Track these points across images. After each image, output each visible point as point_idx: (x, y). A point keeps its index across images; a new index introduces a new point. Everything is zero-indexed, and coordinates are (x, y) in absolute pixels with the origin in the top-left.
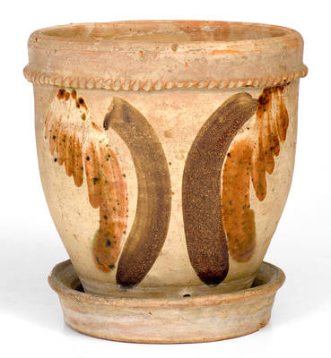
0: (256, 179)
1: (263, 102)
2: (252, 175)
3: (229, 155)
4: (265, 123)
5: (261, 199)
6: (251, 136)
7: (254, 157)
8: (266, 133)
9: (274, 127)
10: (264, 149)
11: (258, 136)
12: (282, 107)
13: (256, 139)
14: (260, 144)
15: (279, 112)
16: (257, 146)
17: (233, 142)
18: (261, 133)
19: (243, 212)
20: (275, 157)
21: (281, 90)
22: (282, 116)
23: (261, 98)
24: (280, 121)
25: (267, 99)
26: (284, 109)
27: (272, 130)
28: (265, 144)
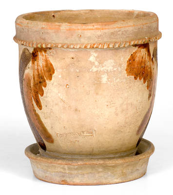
0: (34, 96)
1: (34, 55)
2: (32, 93)
3: (24, 80)
4: (36, 67)
5: (41, 109)
6: (30, 72)
7: (32, 85)
8: (36, 73)
9: (41, 71)
10: (36, 82)
11: (32, 73)
12: (46, 61)
13: (32, 75)
14: (34, 79)
15: (44, 63)
16: (32, 79)
17: (25, 74)
18: (34, 72)
19: (34, 113)
20: (43, 88)
21: (45, 51)
22: (47, 66)
23: (33, 53)
24: (45, 69)
25: (36, 54)
26: (49, 63)
27: (40, 72)
28: (36, 79)
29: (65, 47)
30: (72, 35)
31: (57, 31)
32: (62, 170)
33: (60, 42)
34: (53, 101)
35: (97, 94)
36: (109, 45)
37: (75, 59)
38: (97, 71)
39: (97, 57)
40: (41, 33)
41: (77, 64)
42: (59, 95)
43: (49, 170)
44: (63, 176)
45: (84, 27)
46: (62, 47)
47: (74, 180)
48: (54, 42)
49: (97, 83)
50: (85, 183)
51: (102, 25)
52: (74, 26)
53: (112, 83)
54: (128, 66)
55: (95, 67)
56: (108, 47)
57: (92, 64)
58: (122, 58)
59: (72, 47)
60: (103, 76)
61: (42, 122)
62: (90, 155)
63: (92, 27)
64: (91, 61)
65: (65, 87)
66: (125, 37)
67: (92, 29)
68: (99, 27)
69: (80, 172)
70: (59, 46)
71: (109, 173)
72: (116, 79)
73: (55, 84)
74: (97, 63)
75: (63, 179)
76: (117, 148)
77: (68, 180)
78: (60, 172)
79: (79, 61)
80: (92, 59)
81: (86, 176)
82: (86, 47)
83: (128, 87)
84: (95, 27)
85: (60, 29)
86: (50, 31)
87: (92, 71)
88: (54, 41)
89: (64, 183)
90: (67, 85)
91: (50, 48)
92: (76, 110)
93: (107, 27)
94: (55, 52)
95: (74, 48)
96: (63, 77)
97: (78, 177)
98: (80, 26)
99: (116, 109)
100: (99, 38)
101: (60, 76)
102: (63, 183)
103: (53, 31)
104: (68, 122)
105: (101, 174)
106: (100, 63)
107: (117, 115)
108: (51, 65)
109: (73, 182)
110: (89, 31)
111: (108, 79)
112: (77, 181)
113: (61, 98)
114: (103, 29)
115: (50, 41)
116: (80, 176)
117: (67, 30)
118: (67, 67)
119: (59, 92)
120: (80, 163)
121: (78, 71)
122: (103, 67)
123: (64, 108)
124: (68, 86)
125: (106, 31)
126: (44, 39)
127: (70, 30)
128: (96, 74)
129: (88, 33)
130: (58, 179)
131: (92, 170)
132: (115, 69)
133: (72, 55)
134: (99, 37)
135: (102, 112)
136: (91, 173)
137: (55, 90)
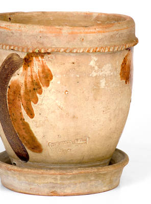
0: (25, 104)
1: (27, 61)
2: (22, 101)
3: (9, 87)
4: (29, 73)
6: (20, 79)
7: (22, 92)
8: (29, 79)
9: (36, 77)
10: (29, 89)
11: (24, 79)
12: (43, 66)
13: (23, 81)
14: (26, 85)
15: (41, 69)
16: (24, 85)
17: (10, 80)
18: (26, 79)
19: (21, 122)
20: (38, 95)
21: (42, 56)
22: (43, 72)
23: (25, 59)
24: (41, 75)
25: (30, 60)
26: (46, 68)
27: (34, 79)
28: (28, 86)
29: (68, 51)
30: (75, 39)
31: (58, 34)
32: (53, 181)
33: (62, 46)
34: (49, 109)
35: (95, 99)
36: (109, 49)
37: (76, 64)
38: (96, 76)
39: (97, 62)
40: (39, 37)
41: (78, 69)
42: (57, 102)
43: (37, 181)
44: (54, 187)
45: (86, 30)
46: (65, 51)
47: (65, 191)
48: (54, 47)
49: (96, 88)
50: (77, 192)
51: (103, 28)
52: (76, 30)
53: (109, 88)
54: (122, 70)
55: (95, 72)
56: (109, 51)
57: (92, 68)
58: (117, 62)
59: (75, 51)
60: (101, 81)
61: (31, 131)
62: (80, 163)
63: (94, 31)
64: (91, 66)
65: (64, 93)
66: (121, 40)
67: (95, 33)
68: (100, 30)
69: (72, 181)
70: (61, 51)
71: (100, 181)
72: (113, 84)
73: (53, 90)
74: (96, 68)
75: (53, 190)
76: (104, 155)
77: (59, 191)
78: (50, 183)
79: (79, 66)
80: (92, 63)
81: (78, 185)
82: (88, 51)
83: (120, 92)
84: (97, 30)
85: (61, 33)
86: (49, 35)
87: (92, 76)
88: (54, 45)
89: (54, 194)
90: (66, 91)
91: (49, 53)
92: (74, 117)
93: (107, 30)
94: (54, 58)
95: (77, 52)
96: (62, 83)
97: (70, 187)
98: (82, 30)
99: (110, 114)
100: (100, 42)
101: (59, 82)
102: (52, 194)
103: (54, 35)
104: (63, 129)
105: (93, 183)
106: (99, 68)
107: (110, 120)
108: (49, 71)
109: (64, 192)
110: (91, 34)
111: (106, 84)
112: (68, 191)
113: (59, 104)
114: (104, 32)
115: (49, 46)
116: (72, 186)
117: (69, 34)
118: (67, 72)
119: (56, 99)
120: (75, 172)
121: (78, 76)
122: (102, 71)
123: (61, 116)
124: (67, 93)
125: (107, 34)
126: (42, 44)
127: (72, 33)
128: (96, 79)
129: (90, 37)
130: (47, 190)
131: (85, 179)
132: (112, 74)
133: (73, 60)
134: (100, 40)
135: (98, 118)
136: (83, 182)
137: (53, 97)
